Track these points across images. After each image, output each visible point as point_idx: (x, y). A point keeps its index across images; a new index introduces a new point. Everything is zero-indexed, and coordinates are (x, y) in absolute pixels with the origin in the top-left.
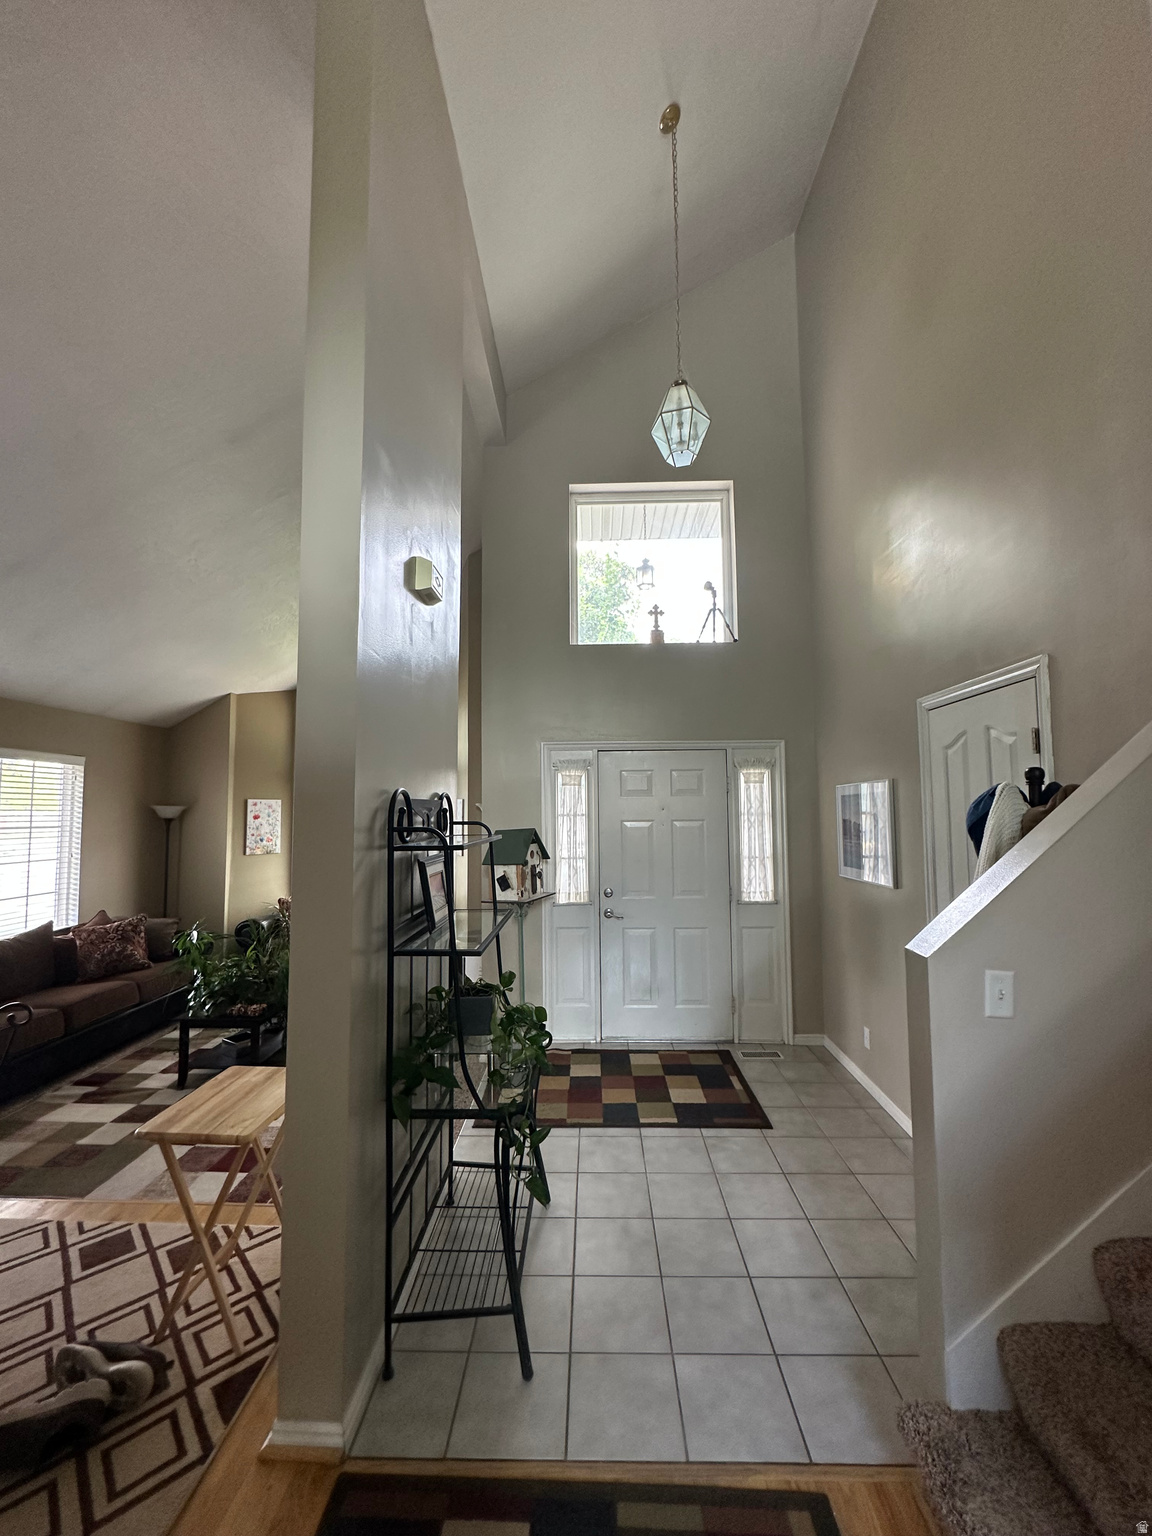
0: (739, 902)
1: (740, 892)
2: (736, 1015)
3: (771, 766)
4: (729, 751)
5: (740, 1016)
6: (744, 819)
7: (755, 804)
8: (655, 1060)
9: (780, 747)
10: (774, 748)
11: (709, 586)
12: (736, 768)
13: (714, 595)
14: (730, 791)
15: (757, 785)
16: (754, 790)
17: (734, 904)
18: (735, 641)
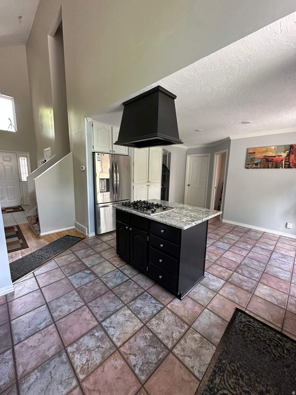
0: (22, 182)
1: (21, 179)
2: (22, 201)
3: (27, 157)
4: (17, 153)
5: (23, 201)
6: (21, 167)
7: (23, 164)
8: (4, 208)
9: (28, 154)
10: (27, 154)
11: (9, 119)
12: (19, 157)
13: (11, 121)
14: (18, 162)
15: (24, 160)
16: (23, 161)
17: (20, 182)
18: (17, 132)
